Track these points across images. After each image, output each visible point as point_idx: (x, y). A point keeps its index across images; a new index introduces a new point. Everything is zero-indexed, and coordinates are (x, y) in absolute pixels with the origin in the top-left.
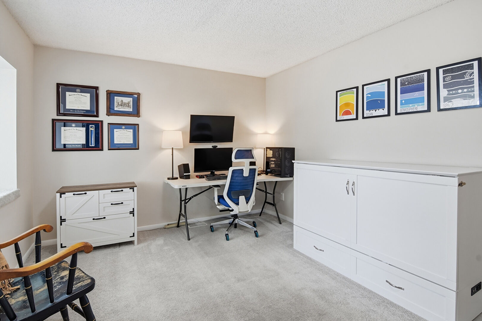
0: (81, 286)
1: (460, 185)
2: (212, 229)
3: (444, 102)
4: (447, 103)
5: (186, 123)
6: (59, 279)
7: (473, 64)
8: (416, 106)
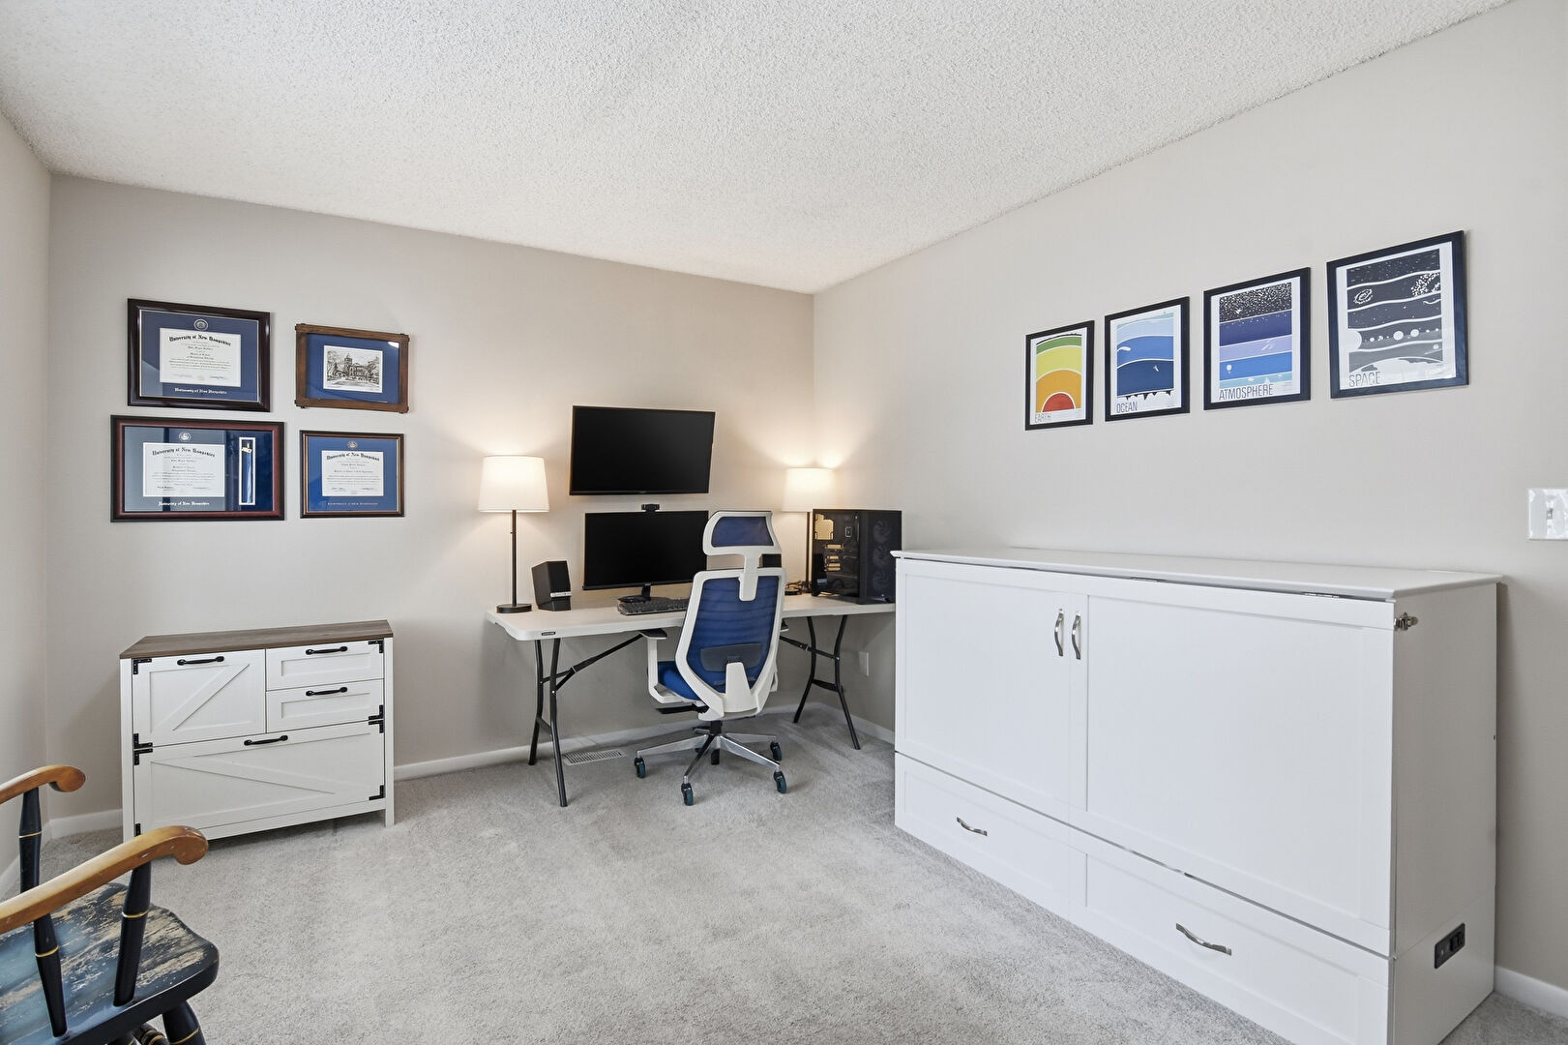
0: (169, 975)
1: (1402, 623)
2: (641, 769)
3: (1352, 369)
4: (1359, 371)
5: (561, 432)
6: (98, 950)
7: (1438, 250)
8: (1267, 382)
